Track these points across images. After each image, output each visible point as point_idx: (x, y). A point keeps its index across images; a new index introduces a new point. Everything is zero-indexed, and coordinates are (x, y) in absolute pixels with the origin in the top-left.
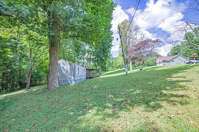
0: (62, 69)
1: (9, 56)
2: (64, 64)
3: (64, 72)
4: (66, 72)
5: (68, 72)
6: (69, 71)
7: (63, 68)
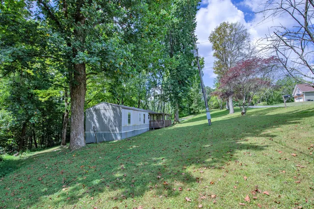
0: (103, 117)
1: (40, 99)
2: (105, 109)
3: (106, 121)
4: (109, 122)
5: (111, 121)
6: (112, 119)
7: (104, 114)
